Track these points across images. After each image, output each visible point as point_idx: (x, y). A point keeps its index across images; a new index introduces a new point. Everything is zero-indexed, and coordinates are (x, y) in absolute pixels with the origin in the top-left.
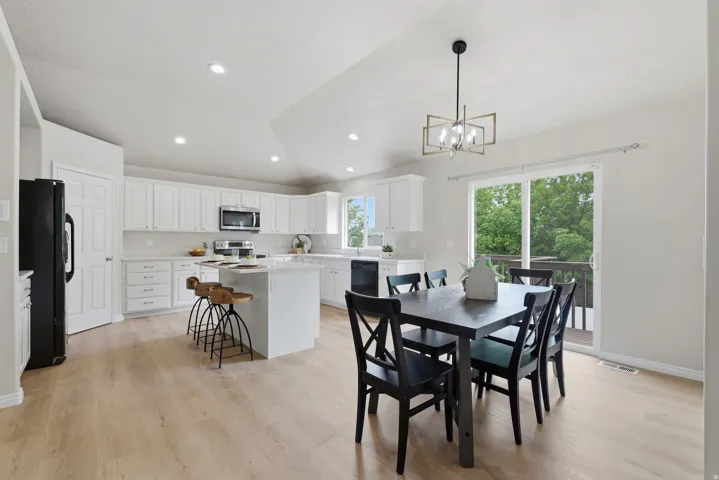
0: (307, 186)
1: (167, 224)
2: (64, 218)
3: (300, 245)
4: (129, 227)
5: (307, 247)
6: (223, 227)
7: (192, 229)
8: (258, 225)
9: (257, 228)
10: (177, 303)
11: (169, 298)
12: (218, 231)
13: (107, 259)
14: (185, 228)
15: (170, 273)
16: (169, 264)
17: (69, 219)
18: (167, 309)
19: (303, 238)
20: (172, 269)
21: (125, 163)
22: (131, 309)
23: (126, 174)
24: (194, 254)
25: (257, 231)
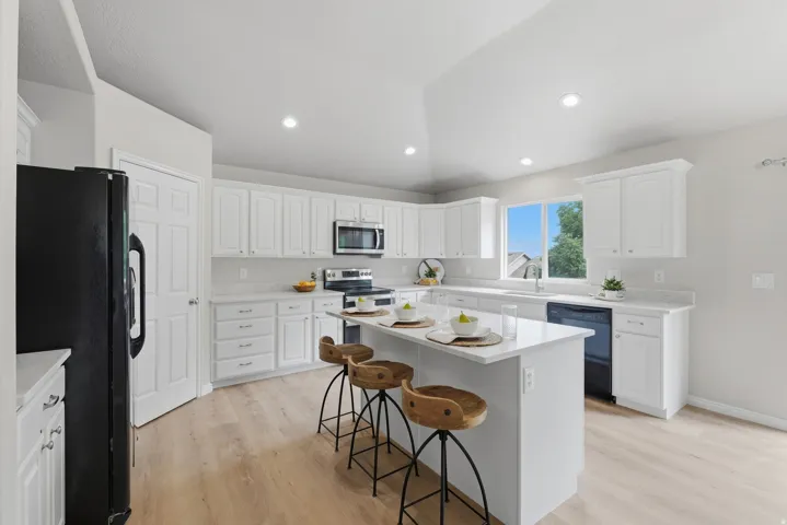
0: (438, 192)
1: (267, 247)
2: (127, 243)
3: (431, 274)
4: (219, 252)
5: (439, 275)
6: (338, 251)
7: (297, 254)
8: (382, 247)
9: (379, 251)
10: (282, 363)
11: (272, 355)
12: (331, 256)
13: (191, 303)
14: (289, 253)
15: (273, 319)
16: (273, 305)
17: (136, 245)
18: (270, 372)
19: (433, 264)
20: (277, 313)
21: (214, 162)
22: (222, 375)
23: (215, 175)
24: (301, 289)
25: (379, 256)
